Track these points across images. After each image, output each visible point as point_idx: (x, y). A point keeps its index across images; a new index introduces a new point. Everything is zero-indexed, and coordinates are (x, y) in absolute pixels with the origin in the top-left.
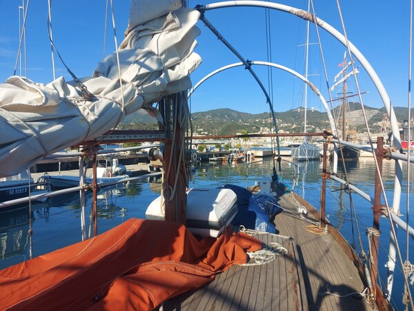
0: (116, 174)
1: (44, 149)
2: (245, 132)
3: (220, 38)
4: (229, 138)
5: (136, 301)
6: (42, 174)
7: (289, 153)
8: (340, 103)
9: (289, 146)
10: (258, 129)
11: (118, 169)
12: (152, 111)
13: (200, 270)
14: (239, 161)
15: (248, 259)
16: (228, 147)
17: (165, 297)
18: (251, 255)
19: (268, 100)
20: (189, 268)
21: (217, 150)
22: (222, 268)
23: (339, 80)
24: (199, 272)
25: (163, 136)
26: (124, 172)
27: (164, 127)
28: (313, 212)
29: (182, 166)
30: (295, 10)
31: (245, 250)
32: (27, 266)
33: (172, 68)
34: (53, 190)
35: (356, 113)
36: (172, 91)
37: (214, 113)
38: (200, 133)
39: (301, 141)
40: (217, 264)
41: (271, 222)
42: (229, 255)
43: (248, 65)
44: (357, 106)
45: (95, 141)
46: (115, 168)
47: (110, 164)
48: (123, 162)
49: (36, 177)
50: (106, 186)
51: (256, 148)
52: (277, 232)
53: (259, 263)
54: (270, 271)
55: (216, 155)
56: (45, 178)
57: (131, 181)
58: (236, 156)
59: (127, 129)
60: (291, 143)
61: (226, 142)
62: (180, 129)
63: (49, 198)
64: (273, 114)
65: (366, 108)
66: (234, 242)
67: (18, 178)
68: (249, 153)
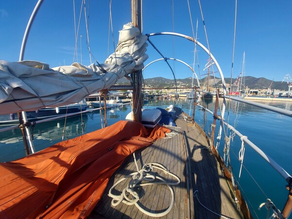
0: (118, 102)
1: (88, 92)
2: (168, 87)
3: (155, 48)
4: (161, 89)
5: (124, 150)
6: (91, 102)
7: (185, 95)
8: (207, 76)
9: (186, 93)
10: (173, 86)
11: (119, 100)
12: (128, 77)
13: (148, 140)
14: (166, 98)
15: (166, 136)
16: (161, 92)
17: (135, 149)
18: (167, 134)
19: (173, 74)
20: (144, 139)
21: (157, 94)
22: (156, 139)
23: (207, 66)
24: (147, 140)
25: (133, 88)
26: (121, 102)
27: (133, 84)
28: (189, 118)
29: (140, 100)
30: (187, 37)
31: (165, 133)
32: (82, 137)
33: (137, 60)
34: (95, 108)
35: (212, 80)
36: (136, 69)
37: (155, 79)
38: (149, 87)
39: (190, 90)
40: (154, 137)
41: (174, 122)
42: (159, 135)
43: (166, 59)
44: (212, 77)
45: (107, 90)
46: (118, 100)
47: (115, 99)
48: (121, 98)
49: (88, 103)
50: (114, 107)
51: (172, 93)
52: (176, 126)
53: (170, 137)
54: (174, 140)
55: (157, 96)
56: (92, 103)
57: (124, 105)
58: (164, 96)
59: (121, 85)
60: (186, 91)
61: (160, 91)
62: (139, 85)
63: (93, 111)
64: (175, 80)
65: (216, 78)
66: (161, 129)
67: (81, 103)
68: (170, 95)
